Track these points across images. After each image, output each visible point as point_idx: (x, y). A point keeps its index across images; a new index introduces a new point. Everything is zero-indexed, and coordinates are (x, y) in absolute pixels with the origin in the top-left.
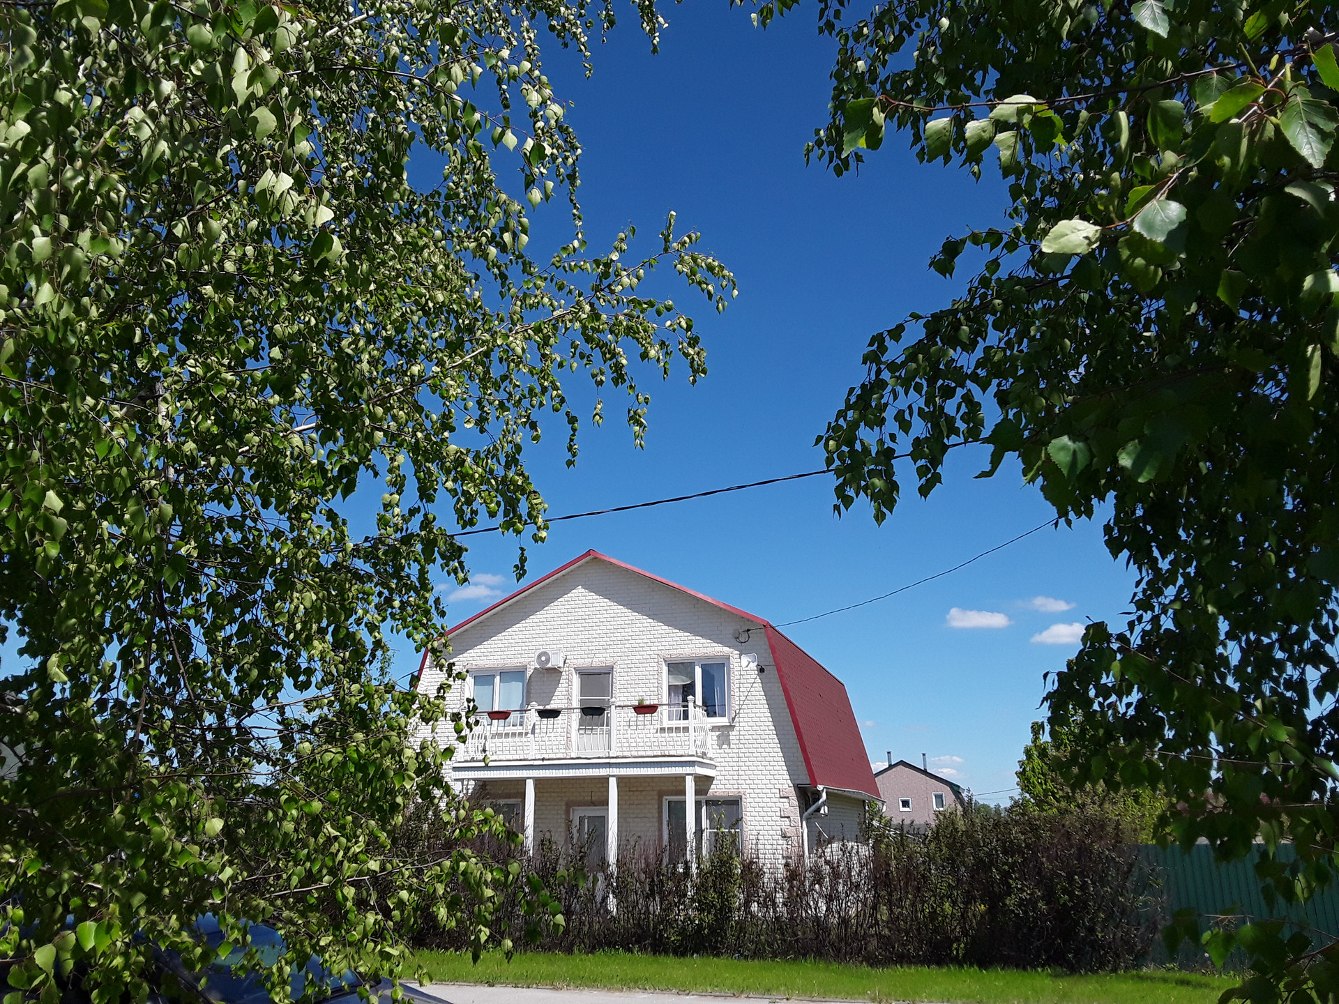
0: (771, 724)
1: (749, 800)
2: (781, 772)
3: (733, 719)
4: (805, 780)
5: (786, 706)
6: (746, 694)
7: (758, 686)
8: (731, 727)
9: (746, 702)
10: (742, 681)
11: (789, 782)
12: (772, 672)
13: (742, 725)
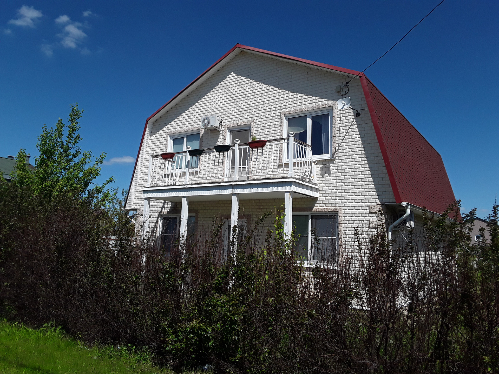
0: (364, 156)
1: (344, 215)
2: (371, 193)
3: (334, 155)
4: (391, 199)
5: (377, 141)
6: (344, 134)
7: (355, 128)
8: (332, 160)
9: (344, 141)
10: (341, 125)
11: (378, 200)
12: (366, 116)
13: (340, 159)
